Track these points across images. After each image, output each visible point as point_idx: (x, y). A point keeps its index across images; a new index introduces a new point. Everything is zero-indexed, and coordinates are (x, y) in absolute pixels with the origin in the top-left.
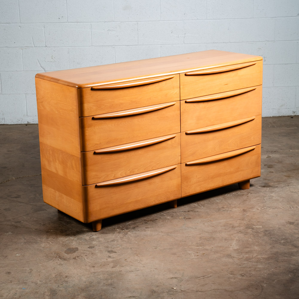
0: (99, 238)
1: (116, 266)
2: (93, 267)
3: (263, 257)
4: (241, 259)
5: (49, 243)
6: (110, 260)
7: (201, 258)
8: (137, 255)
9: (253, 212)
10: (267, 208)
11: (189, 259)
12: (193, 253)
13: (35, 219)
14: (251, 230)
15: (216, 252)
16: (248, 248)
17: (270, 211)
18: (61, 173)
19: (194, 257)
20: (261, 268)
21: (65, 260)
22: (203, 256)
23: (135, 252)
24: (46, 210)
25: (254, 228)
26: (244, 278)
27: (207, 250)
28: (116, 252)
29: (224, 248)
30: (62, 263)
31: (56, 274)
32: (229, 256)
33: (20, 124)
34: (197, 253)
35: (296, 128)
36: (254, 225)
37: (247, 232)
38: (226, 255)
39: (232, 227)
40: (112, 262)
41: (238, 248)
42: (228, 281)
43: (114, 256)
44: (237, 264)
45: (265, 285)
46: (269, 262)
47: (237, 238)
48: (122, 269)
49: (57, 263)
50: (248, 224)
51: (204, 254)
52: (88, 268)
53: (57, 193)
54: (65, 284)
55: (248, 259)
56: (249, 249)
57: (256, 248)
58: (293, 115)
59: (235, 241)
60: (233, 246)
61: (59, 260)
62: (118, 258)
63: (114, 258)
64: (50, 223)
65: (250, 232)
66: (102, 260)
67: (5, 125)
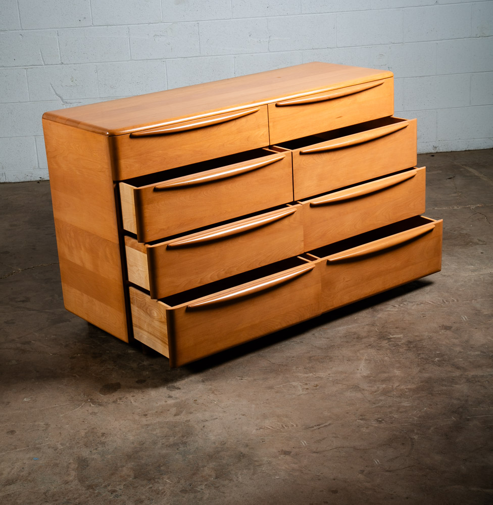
0: (152, 365)
1: (181, 412)
2: (144, 415)
3: (409, 387)
4: (376, 392)
5: (75, 376)
6: (171, 402)
7: (313, 394)
8: (213, 392)
9: (388, 311)
10: (407, 304)
11: (294, 396)
12: (300, 385)
13: (52, 336)
14: (386, 342)
15: (336, 382)
16: (385, 372)
17: (413, 308)
18: (89, 266)
19: (301, 392)
20: (407, 407)
21: (100, 405)
22: (316, 389)
23: (210, 386)
24: (70, 321)
25: (391, 338)
26: (382, 425)
27: (321, 378)
28: (180, 389)
29: (347, 375)
30: (96, 410)
31: (86, 431)
32: (356, 388)
33: (29, 182)
34: (306, 384)
35: (441, 172)
36: (390, 333)
37: (380, 347)
38: (352, 387)
39: (358, 338)
40: (175, 405)
41: (369, 373)
42: (357, 432)
43: (178, 395)
44: (369, 401)
45: (416, 437)
46: (419, 395)
47: (366, 357)
48: (190, 417)
49: (88, 411)
50: (381, 332)
51: (317, 386)
52: (137, 417)
53: (85, 298)
54: (100, 449)
55: (385, 392)
56: (386, 375)
57: (397, 372)
58: (433, 151)
59: (363, 362)
60: (361, 370)
61: (90, 406)
62: (183, 399)
63: (176, 398)
64: (75, 342)
65: (387, 345)
66: (159, 403)
67: (7, 183)
